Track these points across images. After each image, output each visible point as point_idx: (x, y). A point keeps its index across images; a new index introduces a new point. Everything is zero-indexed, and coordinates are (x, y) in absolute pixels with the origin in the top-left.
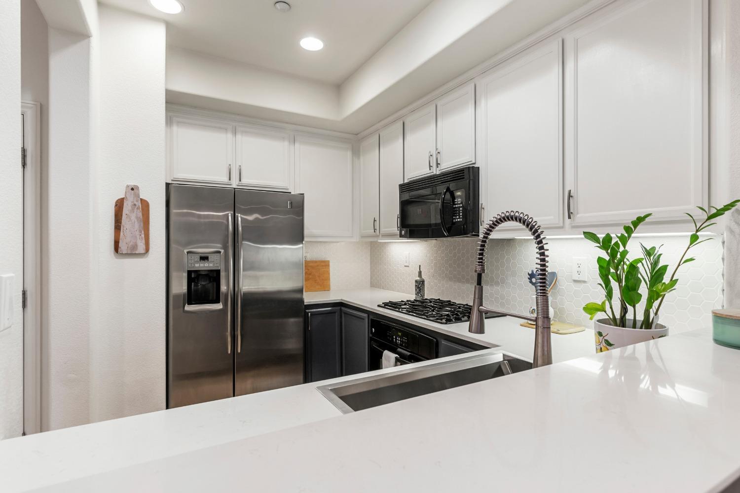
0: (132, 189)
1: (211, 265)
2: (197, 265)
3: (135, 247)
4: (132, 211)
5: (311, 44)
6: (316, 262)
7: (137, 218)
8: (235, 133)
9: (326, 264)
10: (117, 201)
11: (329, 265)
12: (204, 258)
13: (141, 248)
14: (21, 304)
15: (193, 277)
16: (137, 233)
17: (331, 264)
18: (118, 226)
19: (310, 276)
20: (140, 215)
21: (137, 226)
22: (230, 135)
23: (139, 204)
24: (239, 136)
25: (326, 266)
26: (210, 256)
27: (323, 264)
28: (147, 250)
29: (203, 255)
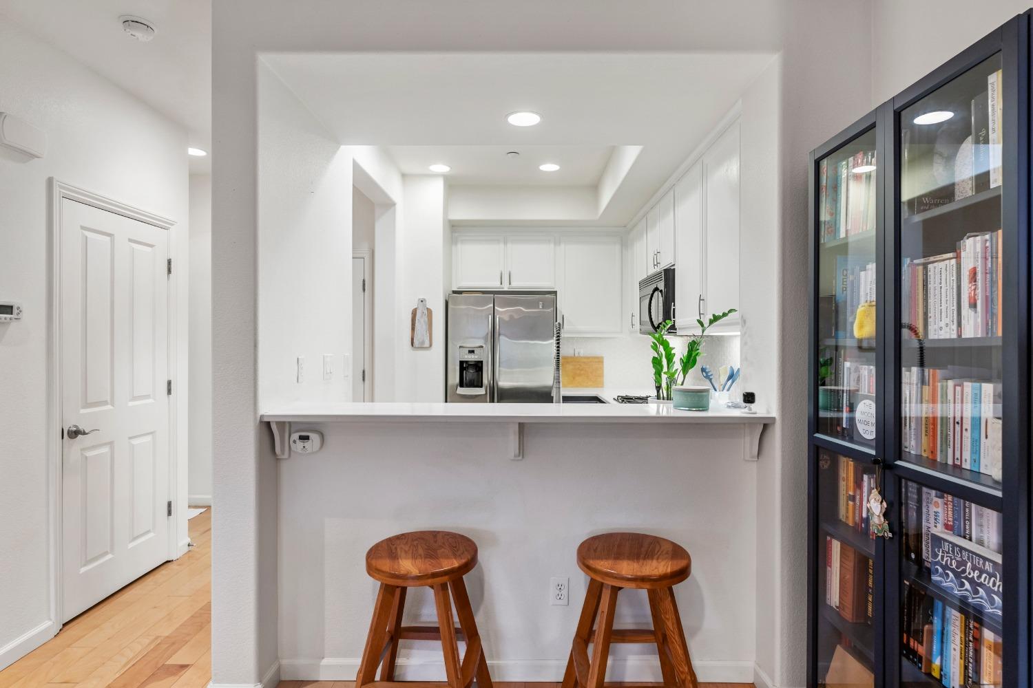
0: (422, 301)
1: (476, 357)
2: (466, 357)
3: (423, 342)
4: (422, 316)
5: (549, 167)
6: (588, 358)
7: (424, 321)
8: (505, 243)
9: (599, 360)
10: (413, 311)
11: (602, 362)
12: (472, 352)
13: (427, 344)
14: (361, 377)
15: (464, 366)
16: (425, 333)
17: (605, 361)
18: (413, 329)
19: (582, 372)
20: (426, 319)
21: (425, 327)
22: (502, 245)
23: (426, 312)
24: (509, 245)
25: (599, 362)
26: (476, 350)
27: (597, 360)
28: (431, 345)
29: (471, 349)
